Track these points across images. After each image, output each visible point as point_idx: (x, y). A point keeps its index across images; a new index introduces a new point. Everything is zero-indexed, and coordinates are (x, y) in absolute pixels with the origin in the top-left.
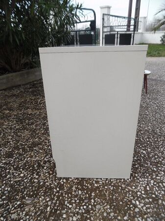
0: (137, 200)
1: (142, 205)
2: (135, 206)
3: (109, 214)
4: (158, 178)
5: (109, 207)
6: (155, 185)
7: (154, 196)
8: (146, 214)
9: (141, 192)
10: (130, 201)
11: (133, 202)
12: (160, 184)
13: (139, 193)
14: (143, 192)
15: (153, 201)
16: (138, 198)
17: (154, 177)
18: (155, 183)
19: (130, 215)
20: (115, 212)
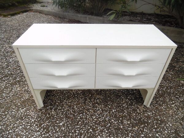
0: (25, 110)
1: (22, 112)
2: (23, 109)
3: (23, 98)
4: (35, 125)
5: (26, 98)
6: (30, 121)
7: (24, 118)
8: (17, 112)
10: (26, 107)
11: (25, 108)
12: (29, 124)
13: (28, 112)
14: (28, 114)
15: (21, 117)
16: (26, 111)
17: (36, 123)
18: (31, 122)
19: (20, 106)
20: (23, 101)
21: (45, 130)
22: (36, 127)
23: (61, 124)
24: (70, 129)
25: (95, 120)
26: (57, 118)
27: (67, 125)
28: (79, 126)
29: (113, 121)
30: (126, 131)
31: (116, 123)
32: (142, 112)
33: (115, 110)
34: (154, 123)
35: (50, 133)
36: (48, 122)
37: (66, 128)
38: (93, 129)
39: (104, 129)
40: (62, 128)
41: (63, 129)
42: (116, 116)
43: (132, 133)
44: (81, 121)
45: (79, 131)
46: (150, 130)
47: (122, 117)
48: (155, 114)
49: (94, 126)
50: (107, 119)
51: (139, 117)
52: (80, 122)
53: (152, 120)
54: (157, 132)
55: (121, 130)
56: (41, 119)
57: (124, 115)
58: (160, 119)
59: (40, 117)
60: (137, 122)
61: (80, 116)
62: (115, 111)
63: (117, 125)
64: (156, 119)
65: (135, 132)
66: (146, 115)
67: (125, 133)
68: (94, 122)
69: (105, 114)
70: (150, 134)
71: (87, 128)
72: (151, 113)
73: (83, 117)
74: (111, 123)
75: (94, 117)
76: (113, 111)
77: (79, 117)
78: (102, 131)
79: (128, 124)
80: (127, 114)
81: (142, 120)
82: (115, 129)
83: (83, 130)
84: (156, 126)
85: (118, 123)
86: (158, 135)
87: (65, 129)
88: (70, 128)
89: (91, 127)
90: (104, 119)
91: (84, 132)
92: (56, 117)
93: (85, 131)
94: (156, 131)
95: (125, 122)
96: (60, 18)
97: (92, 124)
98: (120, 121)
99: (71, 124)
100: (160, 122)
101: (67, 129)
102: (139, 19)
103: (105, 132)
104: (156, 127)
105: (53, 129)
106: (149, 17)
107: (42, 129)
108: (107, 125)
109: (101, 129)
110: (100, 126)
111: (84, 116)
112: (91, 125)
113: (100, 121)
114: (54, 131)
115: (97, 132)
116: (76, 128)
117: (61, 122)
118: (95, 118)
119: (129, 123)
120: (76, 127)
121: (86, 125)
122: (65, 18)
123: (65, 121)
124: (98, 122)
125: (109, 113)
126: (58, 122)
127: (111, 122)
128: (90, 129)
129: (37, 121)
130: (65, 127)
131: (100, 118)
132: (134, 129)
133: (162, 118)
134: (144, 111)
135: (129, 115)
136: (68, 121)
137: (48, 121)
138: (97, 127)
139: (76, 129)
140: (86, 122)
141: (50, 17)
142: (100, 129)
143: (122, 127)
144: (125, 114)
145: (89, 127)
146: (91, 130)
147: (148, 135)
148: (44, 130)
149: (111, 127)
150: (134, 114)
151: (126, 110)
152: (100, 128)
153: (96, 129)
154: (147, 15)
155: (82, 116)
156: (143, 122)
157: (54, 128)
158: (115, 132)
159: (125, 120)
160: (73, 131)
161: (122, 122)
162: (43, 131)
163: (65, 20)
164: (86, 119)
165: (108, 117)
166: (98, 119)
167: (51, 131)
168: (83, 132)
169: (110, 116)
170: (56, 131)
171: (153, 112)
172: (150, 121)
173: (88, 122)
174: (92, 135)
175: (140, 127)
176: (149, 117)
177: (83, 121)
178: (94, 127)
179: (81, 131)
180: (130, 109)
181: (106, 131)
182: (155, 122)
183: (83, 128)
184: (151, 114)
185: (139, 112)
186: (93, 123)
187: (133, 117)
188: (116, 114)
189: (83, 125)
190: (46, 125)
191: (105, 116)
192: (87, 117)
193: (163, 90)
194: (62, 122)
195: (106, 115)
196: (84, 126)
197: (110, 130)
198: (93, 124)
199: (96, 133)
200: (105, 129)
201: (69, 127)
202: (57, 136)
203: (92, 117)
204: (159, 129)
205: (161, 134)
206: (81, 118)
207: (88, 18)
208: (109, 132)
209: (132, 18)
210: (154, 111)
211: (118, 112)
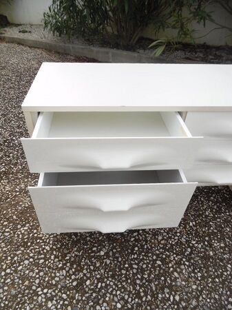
0: (29, 228)
1: (23, 232)
2: (23, 226)
3: (21, 206)
4: (53, 257)
5: (27, 206)
6: (43, 250)
7: (29, 244)
8: (14, 233)
9: (36, 233)
10: (29, 223)
11: (28, 225)
12: (42, 256)
13: (35, 231)
14: (36, 235)
15: (24, 242)
16: (31, 230)
17: (54, 253)
18: (45, 251)
19: (17, 220)
20: (21, 210)
21: (75, 266)
22: (57, 260)
23: (102, 253)
24: (120, 262)
25: (162, 242)
26: (92, 242)
27: (114, 254)
28: (136, 256)
29: (194, 242)
30: (222, 260)
31: (200, 246)
33: (194, 223)
35: (85, 271)
36: (76, 251)
37: (114, 261)
38: (163, 260)
39: (181, 260)
40: (105, 261)
41: (108, 262)
42: (197, 235)
44: (137, 246)
45: (137, 264)
47: (209, 235)
49: (162, 253)
50: (183, 240)
52: (136, 249)
55: (211, 260)
56: (62, 245)
57: (210, 231)
59: (61, 242)
61: (134, 237)
62: (193, 225)
63: (202, 250)
67: (220, 265)
68: (161, 246)
69: (178, 231)
71: (150, 259)
73: (141, 238)
74: (191, 248)
75: (160, 238)
76: (191, 224)
77: (132, 239)
78: (179, 263)
79: (221, 248)
80: (216, 229)
82: (202, 258)
83: (144, 263)
85: (204, 246)
87: (111, 263)
88: (120, 259)
89: (158, 256)
90: (178, 240)
91: (147, 267)
92: (89, 241)
93: (149, 263)
95: (215, 245)
96: (59, 53)
97: (158, 250)
98: (206, 243)
99: (120, 252)
101: (116, 262)
102: (201, 55)
103: (185, 265)
105: (89, 263)
106: (217, 53)
107: (68, 264)
108: (186, 251)
109: (176, 258)
110: (174, 254)
111: (141, 236)
112: (158, 252)
113: (172, 245)
114: (92, 268)
115: (170, 265)
116: (132, 260)
117: (101, 250)
118: (162, 240)
119: (222, 245)
120: (130, 258)
121: (148, 252)
122: (67, 54)
123: (109, 247)
124: (169, 246)
125: (185, 228)
126: (95, 249)
127: (191, 245)
128: (156, 260)
129: (55, 250)
130: (111, 258)
131: (170, 238)
135: (220, 232)
136: (114, 248)
137: (76, 249)
138: (169, 256)
139: (132, 262)
140: (147, 247)
141: (39, 51)
142: (174, 259)
143: (211, 253)
144: (212, 228)
145: (155, 257)
146: (159, 262)
148: (72, 265)
149: (193, 256)
150: (228, 230)
151: (213, 223)
152: (174, 257)
153: (167, 261)
154: (214, 50)
155: (138, 235)
157: (92, 262)
158: (202, 263)
159: (215, 240)
160: (127, 266)
161: (211, 245)
162: (70, 269)
163: (69, 57)
164: (146, 241)
165: (185, 237)
166: (167, 240)
167: (86, 267)
168: (144, 266)
169: (188, 234)
170: (95, 266)
173: (151, 246)
174: (162, 271)
177: (142, 246)
178: (164, 256)
179: (141, 264)
180: (218, 220)
181: (187, 263)
183: (143, 258)
186: (161, 248)
187: (227, 234)
188: (197, 230)
189: (143, 254)
190: (73, 255)
191: (178, 234)
192: (146, 237)
194: (104, 249)
195: (180, 232)
196: (145, 255)
197: (192, 261)
198: (161, 250)
199: (169, 268)
200: (184, 260)
201: (118, 258)
202: (98, 276)
203: (155, 238)
206: (136, 240)
207: (110, 55)
208: (192, 264)
209: (188, 54)
211: (200, 227)
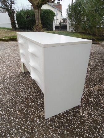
18: (14, 73)
21: (10, 78)
22: (12, 75)
25: (20, 91)
26: (18, 78)
29: (22, 98)
30: (15, 107)
32: (36, 114)
34: (27, 126)
43: (13, 111)
44: (18, 86)
45: (11, 87)
46: (19, 123)
48: (39, 127)
51: (30, 113)
53: (30, 124)
54: (17, 130)
57: (29, 103)
58: (34, 131)
59: (17, 74)
60: (25, 113)
62: (31, 98)
64: (33, 127)
65: (14, 113)
66: (35, 119)
70: (14, 124)
72: (40, 123)
73: (21, 86)
75: (22, 90)
77: (20, 84)
80: (31, 105)
81: (28, 116)
82: (15, 101)
84: (25, 129)
86: (14, 131)
87: (11, 82)
94: (19, 128)
95: (22, 105)
100: (30, 131)
104: (23, 128)
117: (16, 80)
119: (22, 107)
120: (14, 85)
130: (13, 82)
132: (18, 112)
133: (36, 134)
134: (39, 116)
137: (15, 77)
140: (18, 88)
145: (14, 90)
146: (12, 91)
147: (13, 122)
150: (32, 110)
151: (34, 104)
156: (26, 117)
171: (41, 125)
172: (29, 123)
175: (20, 116)
176: (33, 121)
182: (29, 127)
184: (38, 123)
185: (36, 112)
187: (29, 109)
193: (84, 134)
196: (15, 88)
204: (21, 131)
205: (15, 133)
210: (43, 126)
